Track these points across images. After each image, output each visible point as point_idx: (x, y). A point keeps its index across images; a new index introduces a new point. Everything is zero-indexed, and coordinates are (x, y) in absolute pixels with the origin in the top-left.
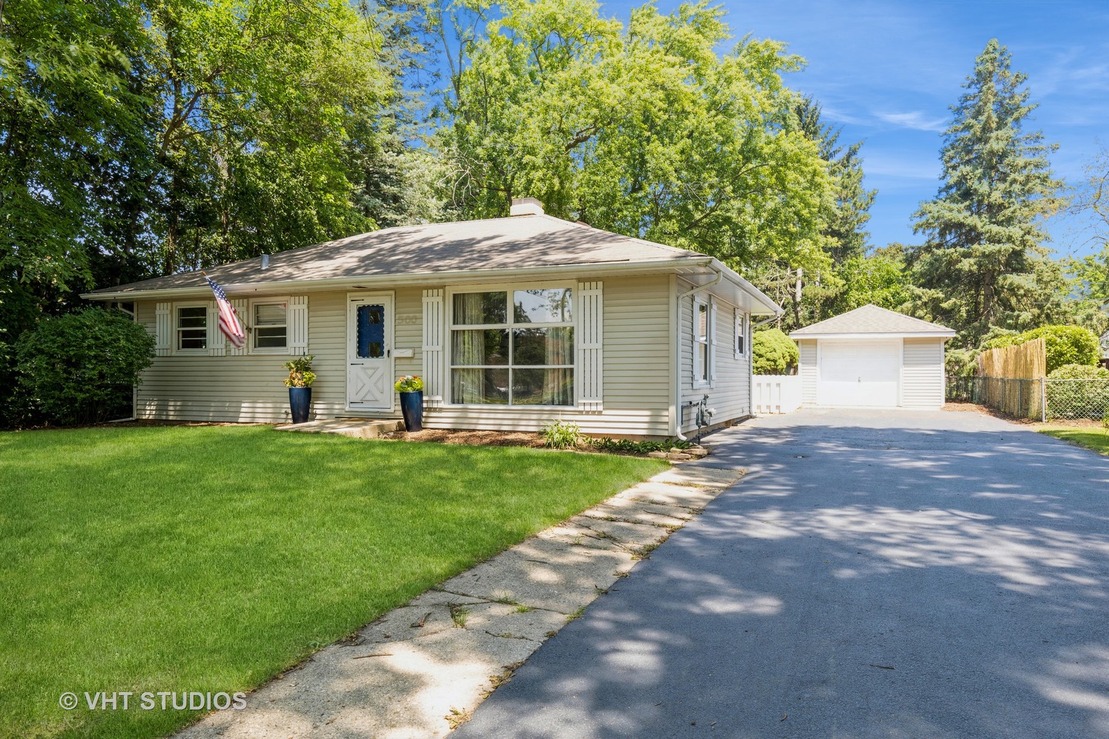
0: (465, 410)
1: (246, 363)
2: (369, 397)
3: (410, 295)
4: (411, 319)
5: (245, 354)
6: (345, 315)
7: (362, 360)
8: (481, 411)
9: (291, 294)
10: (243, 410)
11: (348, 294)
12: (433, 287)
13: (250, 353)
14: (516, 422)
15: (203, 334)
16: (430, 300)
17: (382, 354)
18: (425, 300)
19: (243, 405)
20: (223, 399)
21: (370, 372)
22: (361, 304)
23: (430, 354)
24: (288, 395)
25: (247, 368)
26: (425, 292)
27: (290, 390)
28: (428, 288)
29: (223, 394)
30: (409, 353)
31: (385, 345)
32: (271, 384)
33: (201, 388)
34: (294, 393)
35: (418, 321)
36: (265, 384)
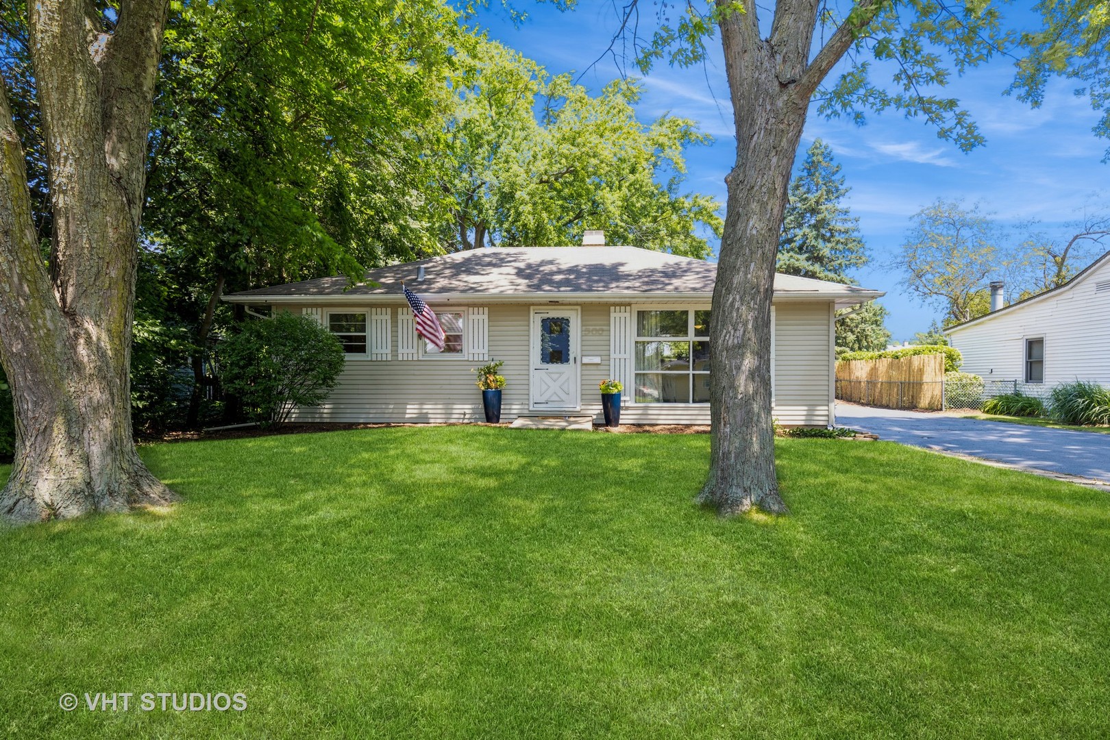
0: (646, 408)
1: (416, 368)
2: (555, 398)
3: (598, 311)
4: (596, 330)
5: (415, 359)
6: (529, 326)
7: (546, 366)
8: (661, 408)
9: (468, 305)
10: (408, 411)
11: (532, 308)
12: (620, 305)
13: (421, 358)
14: (694, 417)
15: (363, 339)
16: (617, 315)
17: (567, 360)
18: (613, 315)
19: (408, 407)
20: (388, 401)
21: (555, 376)
22: (546, 316)
23: (617, 361)
24: (481, 396)
25: (416, 373)
26: (612, 308)
27: (484, 393)
28: (615, 305)
29: (388, 396)
30: (597, 360)
31: (570, 353)
32: (444, 387)
33: (360, 392)
34: (490, 396)
35: (605, 333)
36: (438, 387)
